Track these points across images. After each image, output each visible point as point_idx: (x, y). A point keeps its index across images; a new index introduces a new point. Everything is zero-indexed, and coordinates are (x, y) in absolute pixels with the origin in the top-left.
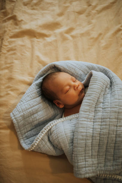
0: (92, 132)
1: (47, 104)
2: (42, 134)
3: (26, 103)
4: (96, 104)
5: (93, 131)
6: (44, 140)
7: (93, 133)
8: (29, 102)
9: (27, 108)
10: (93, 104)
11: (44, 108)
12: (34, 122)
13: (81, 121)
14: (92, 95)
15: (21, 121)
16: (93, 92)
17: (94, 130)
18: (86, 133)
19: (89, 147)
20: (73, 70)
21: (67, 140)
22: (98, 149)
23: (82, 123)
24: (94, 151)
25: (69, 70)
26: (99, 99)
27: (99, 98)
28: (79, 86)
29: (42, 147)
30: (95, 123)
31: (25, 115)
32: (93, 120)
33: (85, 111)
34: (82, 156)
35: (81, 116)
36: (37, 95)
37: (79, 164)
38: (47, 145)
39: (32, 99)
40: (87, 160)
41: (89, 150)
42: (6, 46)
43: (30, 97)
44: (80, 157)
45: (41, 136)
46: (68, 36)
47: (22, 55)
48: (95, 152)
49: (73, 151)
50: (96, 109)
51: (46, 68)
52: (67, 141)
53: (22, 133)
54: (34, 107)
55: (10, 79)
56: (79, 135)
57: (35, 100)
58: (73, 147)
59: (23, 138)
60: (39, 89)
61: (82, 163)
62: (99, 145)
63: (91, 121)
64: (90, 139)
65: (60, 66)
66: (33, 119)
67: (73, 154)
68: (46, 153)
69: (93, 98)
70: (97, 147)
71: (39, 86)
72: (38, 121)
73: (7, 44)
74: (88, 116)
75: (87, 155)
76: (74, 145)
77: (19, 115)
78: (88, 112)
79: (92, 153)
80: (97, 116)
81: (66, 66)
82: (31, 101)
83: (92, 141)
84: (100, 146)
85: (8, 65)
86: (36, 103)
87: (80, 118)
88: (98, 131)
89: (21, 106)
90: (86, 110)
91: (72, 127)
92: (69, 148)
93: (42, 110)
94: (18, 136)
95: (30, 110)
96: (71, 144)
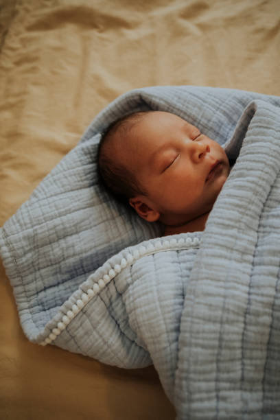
0: (246, 296)
1: (113, 211)
2: (84, 296)
3: (45, 201)
4: (264, 205)
5: (249, 294)
6: (89, 316)
7: (249, 300)
8: (55, 198)
9: (47, 215)
10: (251, 202)
11: (100, 220)
12: (67, 261)
13: (207, 255)
14: (252, 172)
15: (25, 253)
16: (254, 165)
17: (252, 291)
18: (225, 297)
19: (234, 348)
20: (196, 109)
21: (164, 319)
22: (267, 358)
23: (212, 265)
24: (251, 365)
25: (184, 109)
26: (274, 190)
27: (276, 187)
28: (208, 149)
29: (82, 337)
30: (257, 269)
31: (40, 236)
32: (250, 258)
33: (223, 224)
34: (208, 376)
35: (208, 240)
36: (82, 181)
37: (195, 405)
38: (98, 333)
39: (65, 192)
40: (222, 393)
41: (232, 360)
42: (13, 49)
43: (60, 185)
44: (199, 380)
45: (79, 302)
46: (189, 25)
47: (54, 73)
48: (253, 368)
49: (177, 359)
50: (263, 222)
51: (116, 106)
52: (162, 322)
53: (29, 291)
54: (69, 215)
55: (14, 135)
56: (198, 303)
57: (77, 196)
58: (178, 346)
59: (29, 308)
60: (91, 166)
61: (206, 404)
62: (269, 343)
63: (245, 261)
64: (237, 321)
65: (156, 97)
66: (62, 249)
67: (177, 368)
68: (95, 357)
69: (253, 182)
70: (261, 350)
71: (93, 155)
72: (78, 257)
73: (16, 45)
74: (233, 240)
75: (225, 376)
76: (180, 338)
77: (21, 235)
78: (233, 227)
79: (243, 369)
80: (267, 244)
81: (176, 99)
82: (61, 196)
83: (245, 329)
84: (274, 351)
85: (12, 100)
86: (78, 203)
87: (207, 245)
88: (267, 296)
89: (29, 208)
90: (227, 222)
91: (182, 276)
92: (165, 348)
93: (95, 226)
94: (17, 300)
95: (57, 221)
96: (174, 335)
